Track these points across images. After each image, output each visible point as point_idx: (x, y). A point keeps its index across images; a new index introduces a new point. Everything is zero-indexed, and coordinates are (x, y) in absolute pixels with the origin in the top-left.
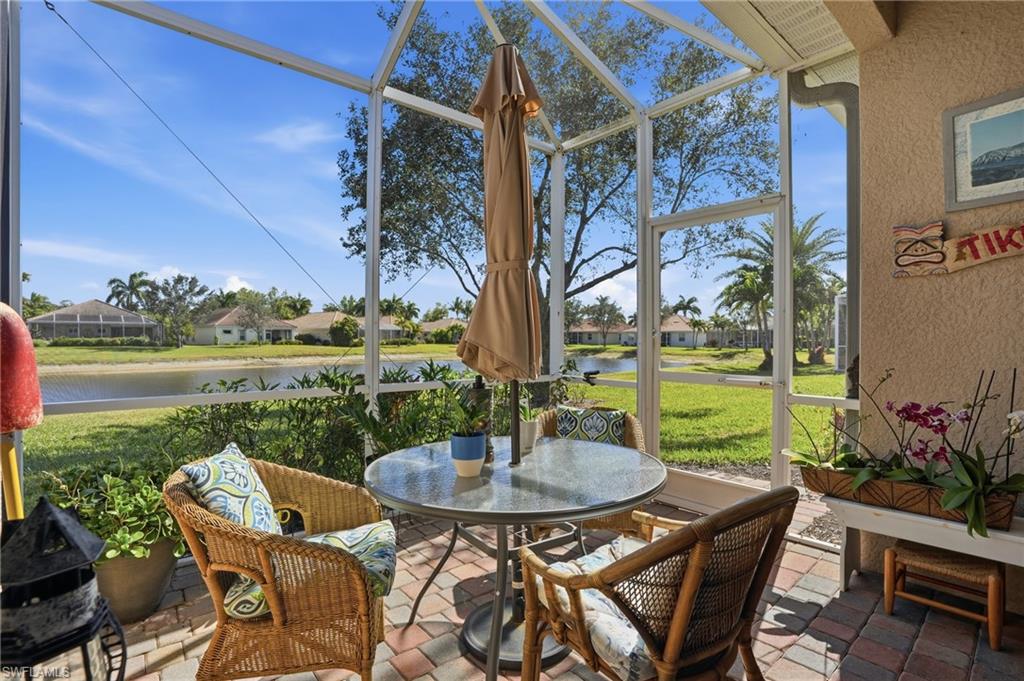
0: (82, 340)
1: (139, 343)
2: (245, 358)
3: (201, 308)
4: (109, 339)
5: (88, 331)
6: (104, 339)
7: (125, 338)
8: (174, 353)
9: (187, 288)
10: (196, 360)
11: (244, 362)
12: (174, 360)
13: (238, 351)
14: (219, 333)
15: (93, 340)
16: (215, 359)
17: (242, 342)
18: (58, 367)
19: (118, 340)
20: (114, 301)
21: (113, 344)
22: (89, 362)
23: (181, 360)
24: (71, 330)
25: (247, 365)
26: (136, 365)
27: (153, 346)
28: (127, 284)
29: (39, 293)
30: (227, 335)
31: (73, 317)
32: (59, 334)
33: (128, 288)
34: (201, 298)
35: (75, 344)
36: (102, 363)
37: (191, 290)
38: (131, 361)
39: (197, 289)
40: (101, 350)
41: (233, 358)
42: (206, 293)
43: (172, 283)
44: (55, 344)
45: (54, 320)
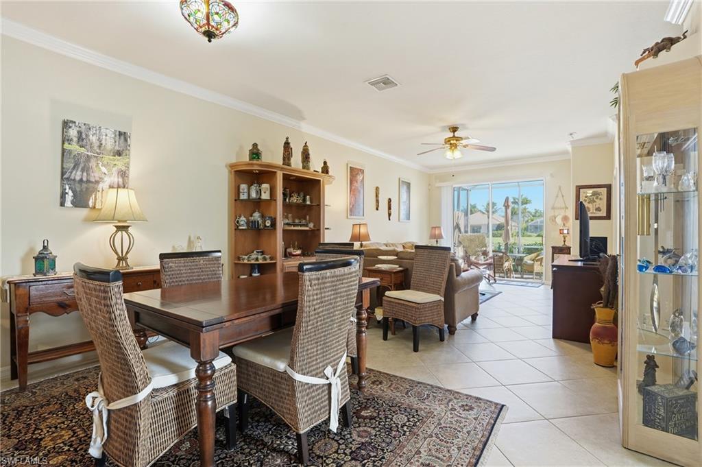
29: (539, 209)
45: (539, 224)
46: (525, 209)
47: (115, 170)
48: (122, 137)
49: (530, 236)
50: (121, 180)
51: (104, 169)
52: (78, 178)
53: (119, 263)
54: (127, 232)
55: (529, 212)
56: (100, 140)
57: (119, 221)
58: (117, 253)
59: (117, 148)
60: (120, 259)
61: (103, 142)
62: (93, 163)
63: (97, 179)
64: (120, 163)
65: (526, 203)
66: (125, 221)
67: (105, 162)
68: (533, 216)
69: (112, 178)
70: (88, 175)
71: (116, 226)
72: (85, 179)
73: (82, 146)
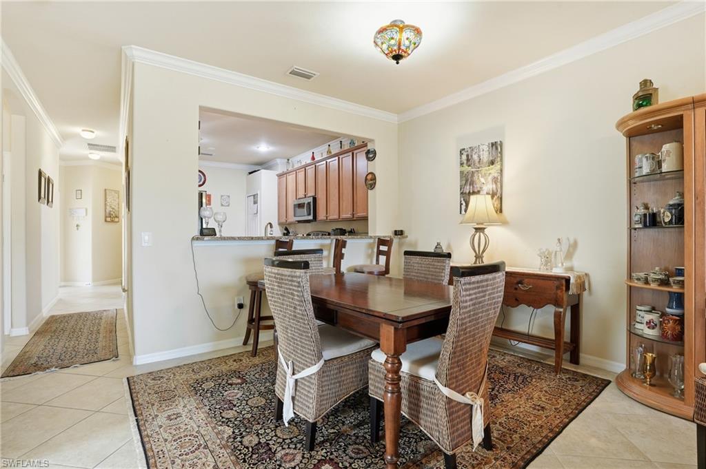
47: (490, 178)
48: (494, 147)
50: (494, 186)
51: (483, 180)
52: (467, 191)
53: (476, 260)
54: (483, 233)
56: (479, 157)
57: (477, 224)
58: (475, 251)
59: (491, 158)
60: (477, 257)
61: (481, 157)
62: (475, 178)
63: (479, 189)
64: (494, 171)
66: (482, 224)
67: (483, 174)
69: (488, 186)
70: (473, 187)
71: (475, 228)
72: (471, 191)
73: (469, 166)
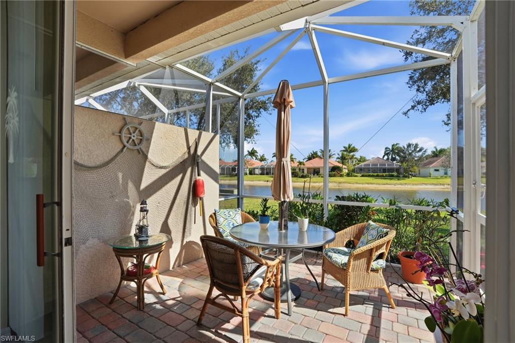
0: (371, 174)
1: (393, 176)
2: (443, 185)
3: (420, 158)
4: (381, 174)
5: (374, 171)
6: (379, 174)
7: (387, 174)
8: (407, 181)
9: (413, 149)
10: (416, 185)
11: (443, 187)
12: (405, 184)
13: (441, 181)
14: (432, 171)
15: (375, 174)
16: (426, 184)
17: (445, 176)
18: (361, 185)
19: (384, 174)
20: (386, 157)
21: (383, 176)
22: (371, 184)
23: (409, 184)
24: (369, 170)
25: (444, 189)
26: (389, 186)
27: (398, 177)
28: (391, 149)
29: (363, 155)
30: (437, 172)
31: (369, 165)
32: (364, 171)
33: (391, 151)
34: (420, 153)
35: (369, 176)
36: (376, 184)
37: (415, 150)
38: (387, 184)
39: (418, 149)
40: (377, 178)
41: (436, 185)
42: (423, 151)
43: (406, 147)
44: (363, 176)
45: (363, 166)
46: (353, 156)
49: (356, 176)
55: (356, 158)
65: (354, 151)
68: (359, 161)
